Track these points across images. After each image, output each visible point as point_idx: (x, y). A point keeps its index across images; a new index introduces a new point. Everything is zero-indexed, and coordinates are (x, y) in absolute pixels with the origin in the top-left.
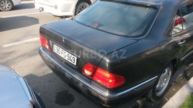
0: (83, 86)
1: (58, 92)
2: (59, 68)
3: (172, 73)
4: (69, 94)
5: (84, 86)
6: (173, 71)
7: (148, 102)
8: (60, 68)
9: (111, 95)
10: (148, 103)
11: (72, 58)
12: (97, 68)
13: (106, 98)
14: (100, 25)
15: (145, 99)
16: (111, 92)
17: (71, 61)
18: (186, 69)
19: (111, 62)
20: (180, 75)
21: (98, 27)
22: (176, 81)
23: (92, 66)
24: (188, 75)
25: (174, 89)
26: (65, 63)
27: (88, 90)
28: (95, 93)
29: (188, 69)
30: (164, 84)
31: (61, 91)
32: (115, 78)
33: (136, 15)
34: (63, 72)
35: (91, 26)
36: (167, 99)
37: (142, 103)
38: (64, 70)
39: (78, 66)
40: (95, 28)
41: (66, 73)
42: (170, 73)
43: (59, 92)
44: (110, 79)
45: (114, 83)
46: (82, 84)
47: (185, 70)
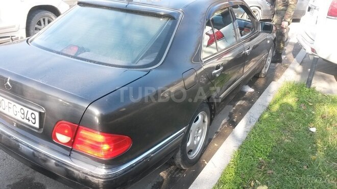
0: (57, 165)
1: (12, 183)
2: (5, 137)
3: (209, 120)
4: (35, 183)
5: (59, 164)
6: (211, 116)
7: (177, 172)
8: (7, 137)
9: (110, 171)
10: (178, 174)
11: (29, 116)
12: (78, 128)
13: (100, 178)
14: (82, 50)
15: (172, 167)
16: (110, 166)
17: (29, 120)
18: (232, 111)
19: (104, 114)
20: (224, 122)
21: (77, 54)
22: (219, 130)
23: (69, 125)
24: (235, 120)
25: (216, 145)
26: (18, 126)
27: (67, 170)
28: (80, 174)
29: (235, 111)
30: (199, 138)
31: (18, 180)
32: (114, 141)
33: (143, 31)
34: (15, 144)
35: (65, 52)
36: (206, 162)
37: (168, 175)
38: (17, 141)
39: (42, 129)
40: (73, 55)
41: (20, 144)
42: (206, 120)
43: (14, 184)
44: (103, 143)
45: (111, 150)
46: (54, 161)
47: (230, 113)
